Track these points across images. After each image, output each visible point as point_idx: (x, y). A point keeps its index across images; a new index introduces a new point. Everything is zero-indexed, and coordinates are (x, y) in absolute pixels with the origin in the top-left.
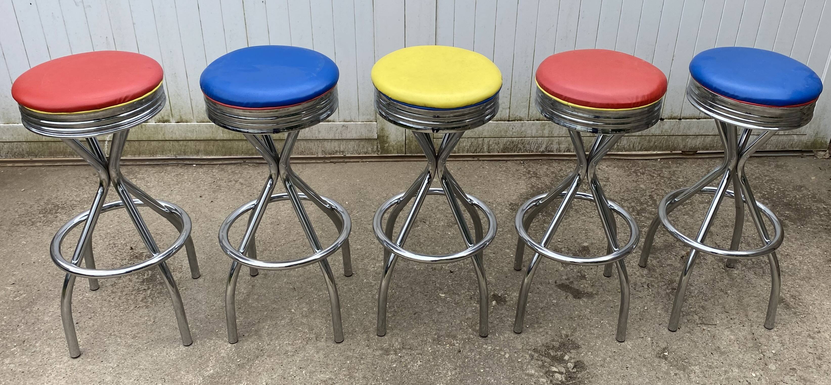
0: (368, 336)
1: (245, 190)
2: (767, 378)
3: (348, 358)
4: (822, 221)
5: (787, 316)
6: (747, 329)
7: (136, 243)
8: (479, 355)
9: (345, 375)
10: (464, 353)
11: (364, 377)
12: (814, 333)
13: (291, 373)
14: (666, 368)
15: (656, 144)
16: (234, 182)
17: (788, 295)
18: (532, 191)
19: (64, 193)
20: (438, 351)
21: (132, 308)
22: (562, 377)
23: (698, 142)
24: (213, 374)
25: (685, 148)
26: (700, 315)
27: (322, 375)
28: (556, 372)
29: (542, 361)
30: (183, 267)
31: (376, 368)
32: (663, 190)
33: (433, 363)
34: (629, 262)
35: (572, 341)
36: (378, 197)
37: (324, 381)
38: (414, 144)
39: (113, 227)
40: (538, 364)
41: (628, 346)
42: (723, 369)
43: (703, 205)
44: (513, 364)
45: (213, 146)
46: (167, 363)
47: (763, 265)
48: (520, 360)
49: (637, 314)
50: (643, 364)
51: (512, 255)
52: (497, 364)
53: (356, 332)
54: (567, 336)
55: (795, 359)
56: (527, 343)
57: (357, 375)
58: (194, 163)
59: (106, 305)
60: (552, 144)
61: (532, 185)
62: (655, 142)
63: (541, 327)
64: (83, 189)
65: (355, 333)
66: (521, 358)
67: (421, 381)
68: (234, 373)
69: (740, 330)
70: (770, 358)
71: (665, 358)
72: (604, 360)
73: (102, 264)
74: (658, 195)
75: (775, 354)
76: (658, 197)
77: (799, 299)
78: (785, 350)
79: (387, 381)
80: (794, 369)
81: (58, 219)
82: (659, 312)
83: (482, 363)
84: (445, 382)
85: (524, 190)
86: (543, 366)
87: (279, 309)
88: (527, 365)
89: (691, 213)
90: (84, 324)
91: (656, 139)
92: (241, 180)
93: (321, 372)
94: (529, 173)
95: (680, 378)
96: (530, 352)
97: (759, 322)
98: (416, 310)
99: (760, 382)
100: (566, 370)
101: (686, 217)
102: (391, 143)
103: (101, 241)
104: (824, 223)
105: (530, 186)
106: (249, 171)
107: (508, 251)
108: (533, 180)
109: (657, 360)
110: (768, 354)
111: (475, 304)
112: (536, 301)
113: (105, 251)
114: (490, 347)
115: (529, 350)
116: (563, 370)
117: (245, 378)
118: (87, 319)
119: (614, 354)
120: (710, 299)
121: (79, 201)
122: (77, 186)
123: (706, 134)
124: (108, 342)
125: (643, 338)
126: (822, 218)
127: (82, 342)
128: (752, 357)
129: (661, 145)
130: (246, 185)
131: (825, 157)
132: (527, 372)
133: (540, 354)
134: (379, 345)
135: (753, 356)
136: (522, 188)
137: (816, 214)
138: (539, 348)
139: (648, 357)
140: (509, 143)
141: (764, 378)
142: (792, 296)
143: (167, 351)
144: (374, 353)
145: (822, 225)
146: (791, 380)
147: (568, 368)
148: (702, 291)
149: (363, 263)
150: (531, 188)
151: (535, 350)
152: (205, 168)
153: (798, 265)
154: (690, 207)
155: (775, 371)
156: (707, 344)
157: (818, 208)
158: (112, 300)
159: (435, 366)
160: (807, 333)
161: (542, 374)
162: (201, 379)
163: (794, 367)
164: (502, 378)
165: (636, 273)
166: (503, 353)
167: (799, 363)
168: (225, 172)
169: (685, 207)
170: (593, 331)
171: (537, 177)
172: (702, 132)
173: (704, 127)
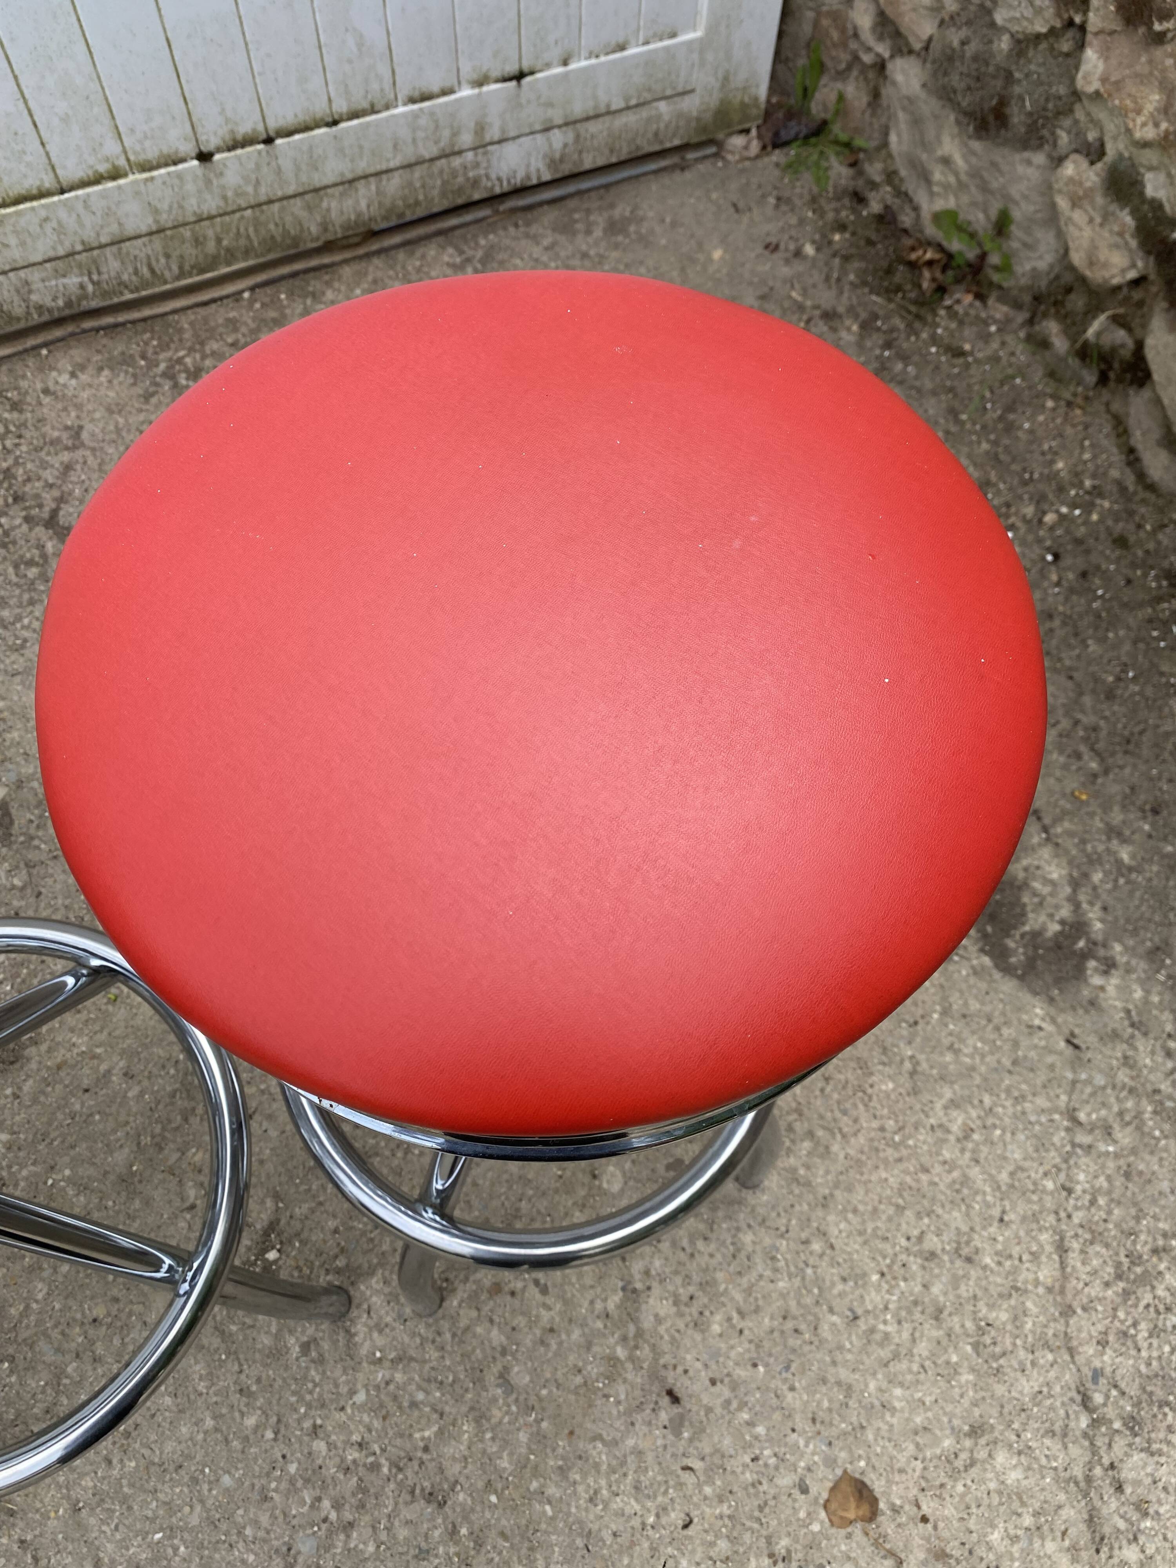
15: (225, 243)
23: (363, 204)
25: (326, 230)
62: (219, 240)
91: (218, 229)
123: (379, 168)
129: (243, 242)
131: (746, 154)
172: (363, 166)
173: (361, 147)
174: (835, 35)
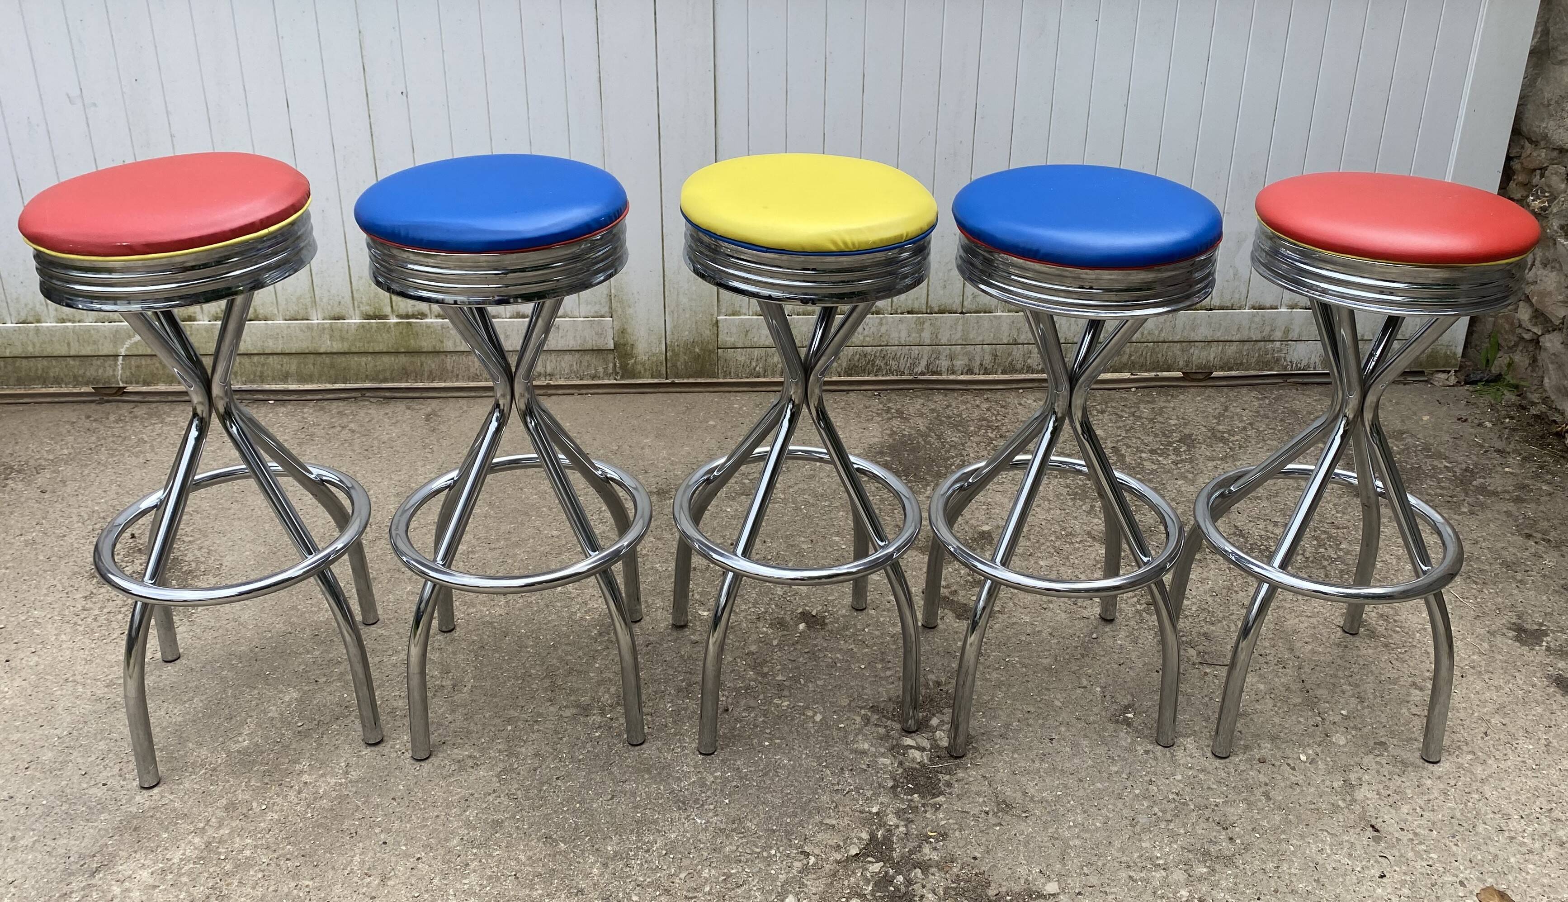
0: (553, 683)
1: (357, 441)
2: (1329, 759)
3: (509, 721)
4: (1443, 488)
5: (1370, 651)
6: (1291, 674)
7: (143, 527)
8: (765, 716)
9: (500, 751)
10: (736, 714)
11: (536, 755)
12: (1424, 680)
13: (398, 746)
14: (1129, 740)
15: (1133, 358)
16: (339, 429)
17: (1373, 614)
18: (891, 440)
19: (27, 448)
20: (685, 709)
21: (116, 635)
22: (922, 757)
23: (1212, 356)
24: (248, 748)
25: (1187, 366)
26: (1201, 648)
27: (456, 751)
28: (912, 747)
29: (886, 727)
30: (224, 567)
31: (561, 739)
32: (1139, 438)
33: (673, 731)
34: (1067, 558)
35: (947, 693)
36: (602, 451)
37: (459, 761)
38: (682, 360)
39: (106, 502)
40: (878, 732)
41: (1056, 701)
42: (1242, 743)
43: (1214, 463)
44: (828, 732)
45: (314, 364)
46: (163, 729)
47: (1326, 563)
48: (842, 725)
49: (1077, 647)
50: (1082, 733)
51: (844, 547)
52: (798, 731)
53: (530, 676)
54: (938, 684)
55: (1385, 726)
56: (860, 696)
57: (523, 750)
58: (272, 397)
59: (68, 630)
60: (938, 358)
61: (892, 430)
62: (1130, 356)
63: (889, 669)
64: (62, 440)
65: (529, 679)
66: (846, 723)
67: (646, 762)
68: (288, 746)
69: (1277, 676)
70: (1335, 723)
71: (1128, 723)
72: (1007, 726)
73: (75, 561)
74: (1128, 446)
75: (1346, 718)
76: (1129, 450)
77: (1395, 621)
78: (1366, 710)
79: (580, 761)
80: (1382, 744)
81: (8, 489)
82: (1119, 642)
83: (768, 731)
84: (692, 763)
85: (877, 439)
86: (887, 736)
87: (389, 637)
88: (856, 735)
89: (1190, 476)
90: (21, 663)
91: (1133, 349)
92: (352, 425)
93: (454, 744)
94: (888, 411)
95: (1156, 759)
96: (863, 712)
97: (1315, 661)
98: (651, 638)
99: (1314, 766)
100: (931, 745)
101: (1180, 482)
102: (639, 358)
103: (80, 524)
104: (1445, 492)
105: (888, 432)
106: (370, 411)
107: (837, 539)
108: (895, 422)
109: (1111, 727)
110: (1332, 717)
111: (765, 629)
112: (883, 624)
113: (83, 541)
114: (786, 704)
115: (861, 708)
116: (926, 744)
117: (308, 755)
118: (28, 653)
119: (1026, 715)
120: (1220, 621)
121: (52, 461)
122: (53, 436)
123: (1226, 338)
124: (59, 692)
125: (1085, 687)
126: (1442, 484)
127: (10, 693)
128: (1300, 722)
129: (1142, 360)
130: (360, 433)
131: (1447, 383)
132: (855, 746)
133: (884, 716)
134: (572, 698)
135: (1301, 720)
136: (874, 436)
137: (1431, 477)
138: (882, 705)
139: (1094, 722)
140: (858, 356)
141: (1322, 759)
142: (1382, 616)
143: (168, 708)
144: (561, 713)
145: (1442, 496)
146: (1377, 763)
147: (936, 741)
148: (1206, 606)
149: (559, 559)
150: (890, 436)
151: (874, 709)
152: (289, 407)
153: (1394, 563)
154: (1188, 466)
155: (1345, 746)
156: (1211, 699)
157: (1434, 468)
158: (80, 622)
159: (675, 734)
160: (1410, 679)
161: (883, 750)
162: (224, 756)
163: (1383, 740)
164: (804, 756)
165: (1080, 576)
166: (810, 713)
167: (1392, 732)
168: (326, 412)
169: (1179, 466)
170: (990, 674)
171: (902, 418)
172: (1218, 335)
173: (1220, 325)
174: (1507, 327)
